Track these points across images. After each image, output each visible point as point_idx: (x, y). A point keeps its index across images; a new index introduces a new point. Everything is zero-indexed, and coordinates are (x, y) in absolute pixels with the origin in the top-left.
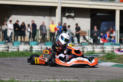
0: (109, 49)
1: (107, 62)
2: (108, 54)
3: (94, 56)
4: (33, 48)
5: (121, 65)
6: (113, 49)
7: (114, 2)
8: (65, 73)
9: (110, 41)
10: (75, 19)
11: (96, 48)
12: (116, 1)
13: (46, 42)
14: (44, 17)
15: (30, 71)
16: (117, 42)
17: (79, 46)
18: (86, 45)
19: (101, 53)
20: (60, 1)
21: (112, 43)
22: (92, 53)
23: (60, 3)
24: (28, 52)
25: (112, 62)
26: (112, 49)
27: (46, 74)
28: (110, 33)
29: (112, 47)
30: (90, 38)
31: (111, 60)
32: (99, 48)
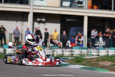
0: (77, 52)
1: (76, 64)
2: (77, 57)
3: (64, 59)
4: (6, 51)
5: (89, 68)
6: (82, 52)
7: (83, 8)
8: (36, 75)
9: (79, 45)
10: (46, 24)
11: (66, 52)
12: (84, 8)
13: (19, 45)
14: (17, 22)
15: (4, 73)
16: (85, 46)
17: (50, 49)
18: (56, 49)
19: (70, 56)
20: (32, 7)
21: (80, 47)
22: (62, 56)
23: (32, 9)
24: (2, 54)
25: (80, 65)
26: (80, 52)
27: (19, 75)
28: (78, 37)
29: (80, 51)
30: (59, 42)
31: (79, 63)
32: (68, 52)
